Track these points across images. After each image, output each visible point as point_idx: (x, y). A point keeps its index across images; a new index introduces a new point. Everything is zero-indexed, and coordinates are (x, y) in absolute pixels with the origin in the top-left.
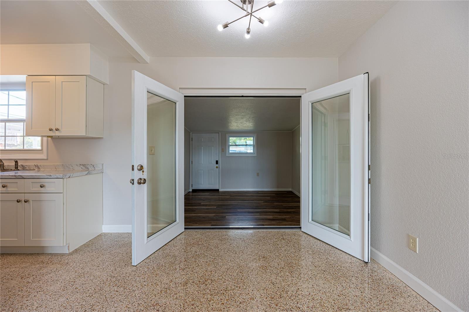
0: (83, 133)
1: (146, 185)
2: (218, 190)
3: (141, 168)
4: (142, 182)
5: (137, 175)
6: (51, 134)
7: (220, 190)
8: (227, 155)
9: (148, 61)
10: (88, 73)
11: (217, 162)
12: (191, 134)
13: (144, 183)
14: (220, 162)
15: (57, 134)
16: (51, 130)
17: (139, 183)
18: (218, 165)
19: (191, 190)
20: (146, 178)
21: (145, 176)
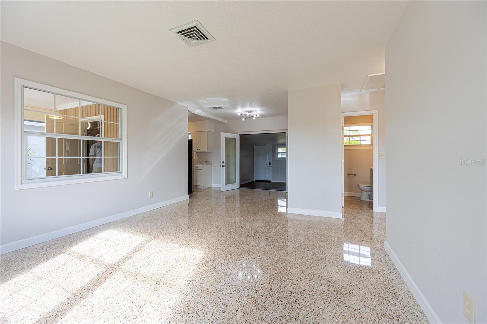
0: (206, 151)
1: (224, 168)
2: (270, 181)
3: (223, 162)
4: (223, 166)
5: (222, 164)
6: (198, 151)
7: (272, 181)
8: (276, 159)
9: (226, 122)
10: (208, 130)
11: (270, 164)
12: (254, 146)
13: (224, 166)
14: (272, 163)
15: (199, 151)
16: (197, 150)
17: (223, 167)
18: (270, 166)
19: (254, 181)
20: (224, 165)
21: (224, 164)
